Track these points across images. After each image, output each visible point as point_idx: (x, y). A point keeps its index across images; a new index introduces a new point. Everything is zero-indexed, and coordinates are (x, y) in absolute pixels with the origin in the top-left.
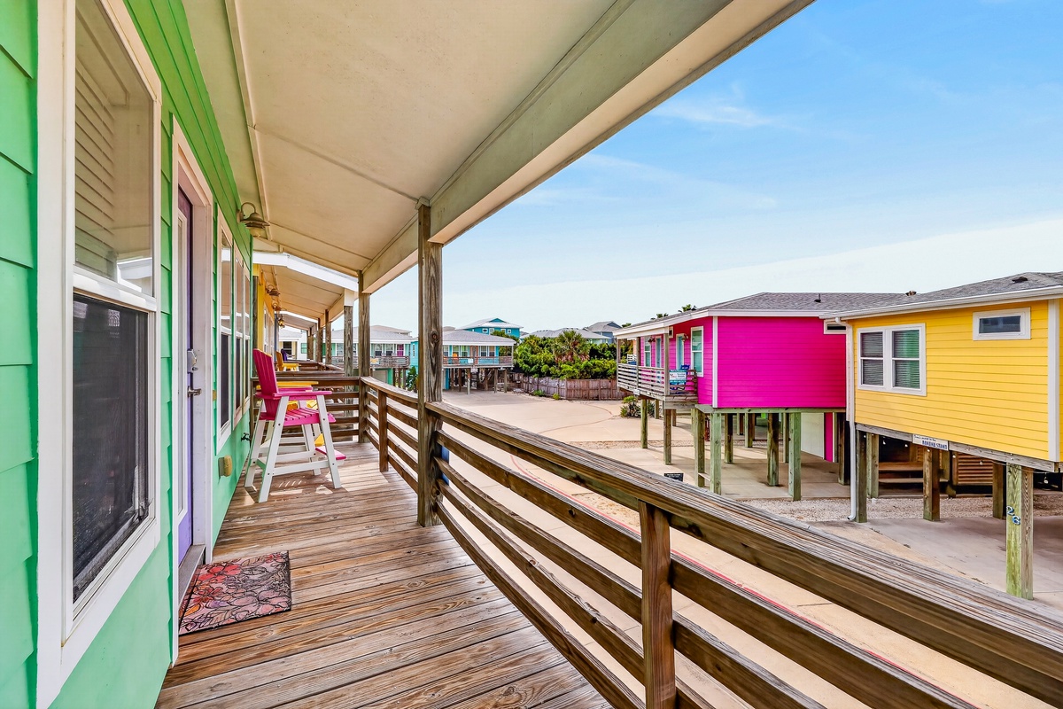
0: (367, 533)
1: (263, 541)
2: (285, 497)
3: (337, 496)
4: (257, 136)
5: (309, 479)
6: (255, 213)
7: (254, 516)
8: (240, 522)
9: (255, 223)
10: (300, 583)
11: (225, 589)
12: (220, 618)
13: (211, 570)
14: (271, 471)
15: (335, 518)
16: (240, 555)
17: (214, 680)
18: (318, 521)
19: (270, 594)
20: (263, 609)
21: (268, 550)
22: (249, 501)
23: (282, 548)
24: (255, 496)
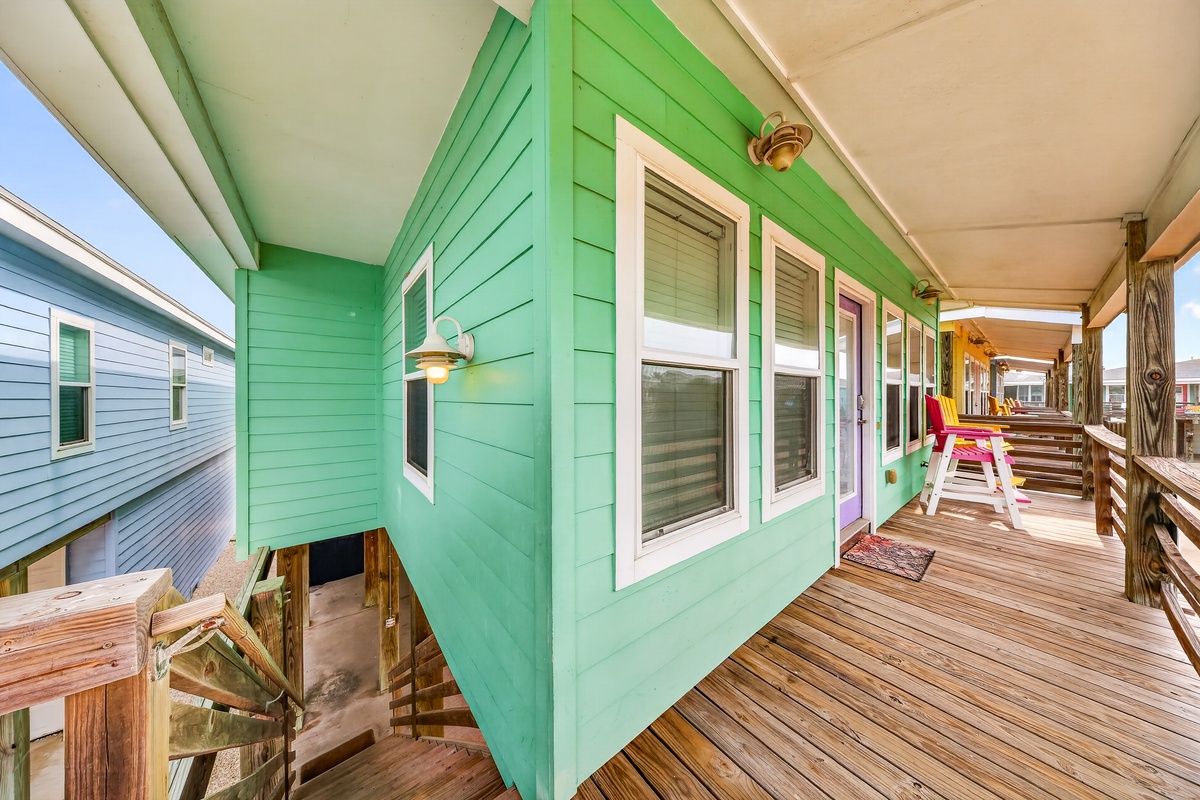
0: (1033, 573)
1: (918, 538)
2: (952, 519)
3: (1012, 534)
4: (913, 239)
5: (986, 512)
6: (930, 286)
7: (917, 521)
8: (905, 521)
9: (928, 294)
10: (934, 572)
11: (878, 550)
12: (868, 562)
13: (872, 537)
14: (938, 493)
15: (999, 549)
16: (897, 539)
17: (854, 585)
18: (977, 544)
19: (907, 567)
20: (897, 571)
21: (919, 544)
22: (919, 511)
23: (931, 547)
24: (925, 508)
